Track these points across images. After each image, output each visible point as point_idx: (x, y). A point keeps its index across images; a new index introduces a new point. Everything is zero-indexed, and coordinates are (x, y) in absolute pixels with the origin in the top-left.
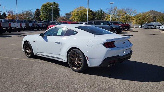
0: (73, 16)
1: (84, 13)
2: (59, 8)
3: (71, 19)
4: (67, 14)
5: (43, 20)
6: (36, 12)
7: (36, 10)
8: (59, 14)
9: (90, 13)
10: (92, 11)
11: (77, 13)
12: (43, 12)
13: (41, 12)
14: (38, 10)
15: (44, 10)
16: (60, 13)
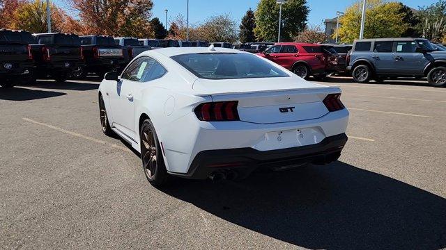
0: (345, 27)
1: (379, 18)
2: (305, 5)
3: (336, 35)
4: (327, 23)
5: (261, 40)
6: (244, 20)
7: (246, 14)
8: (306, 22)
9: (398, 15)
10: (409, 9)
11: (355, 17)
12: (262, 20)
13: (257, 19)
14: (250, 14)
15: (264, 14)
16: (307, 19)
